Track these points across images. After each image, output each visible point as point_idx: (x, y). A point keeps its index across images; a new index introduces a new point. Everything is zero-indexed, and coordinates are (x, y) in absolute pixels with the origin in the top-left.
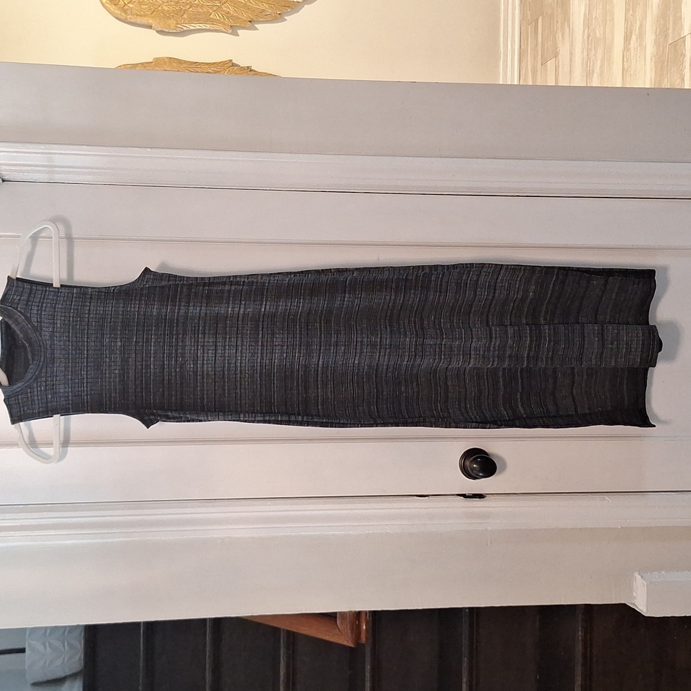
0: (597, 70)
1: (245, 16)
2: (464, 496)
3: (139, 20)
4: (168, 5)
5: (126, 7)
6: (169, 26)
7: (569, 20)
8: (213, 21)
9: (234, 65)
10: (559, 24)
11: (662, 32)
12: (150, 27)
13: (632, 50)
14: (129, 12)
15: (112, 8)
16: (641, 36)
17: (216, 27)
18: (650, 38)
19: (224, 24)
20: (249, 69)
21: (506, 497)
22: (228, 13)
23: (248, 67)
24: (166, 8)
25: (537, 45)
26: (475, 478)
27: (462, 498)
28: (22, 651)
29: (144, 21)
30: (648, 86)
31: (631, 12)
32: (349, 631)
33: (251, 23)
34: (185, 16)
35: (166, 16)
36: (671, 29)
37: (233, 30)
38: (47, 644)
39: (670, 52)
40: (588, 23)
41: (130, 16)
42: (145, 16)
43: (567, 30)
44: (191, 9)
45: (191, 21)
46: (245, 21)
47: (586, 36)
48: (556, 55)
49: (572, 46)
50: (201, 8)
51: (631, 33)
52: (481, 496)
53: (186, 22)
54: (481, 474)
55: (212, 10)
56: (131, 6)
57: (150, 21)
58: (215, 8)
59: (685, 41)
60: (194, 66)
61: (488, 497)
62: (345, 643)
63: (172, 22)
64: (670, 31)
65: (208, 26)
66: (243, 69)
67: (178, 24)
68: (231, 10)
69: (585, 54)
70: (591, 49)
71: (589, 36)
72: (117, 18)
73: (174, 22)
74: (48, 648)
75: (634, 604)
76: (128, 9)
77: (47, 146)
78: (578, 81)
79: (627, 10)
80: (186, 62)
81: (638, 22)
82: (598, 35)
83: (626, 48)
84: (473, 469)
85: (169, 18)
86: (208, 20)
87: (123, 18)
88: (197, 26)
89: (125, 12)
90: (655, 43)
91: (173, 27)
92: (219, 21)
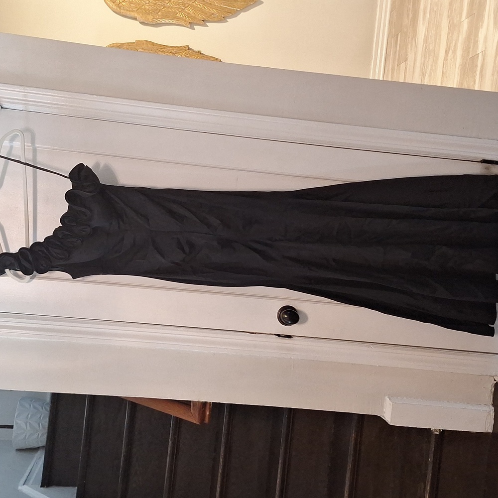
0: (428, 72)
1: (200, 17)
2: (279, 335)
3: (128, 14)
4: (149, 5)
5: (120, 5)
6: (148, 19)
7: (415, 37)
8: (178, 19)
9: (189, 49)
10: (410, 39)
11: (466, 50)
12: (135, 19)
13: (449, 60)
14: (122, 8)
15: (111, 4)
16: (455, 52)
17: (179, 23)
18: (459, 53)
19: (185, 21)
20: (200, 53)
21: (306, 339)
22: (189, 14)
23: (199, 51)
24: (147, 7)
25: (396, 52)
26: (286, 325)
27: (277, 336)
28: (12, 427)
29: (133, 14)
30: (455, 87)
31: (451, 35)
32: (197, 414)
33: (204, 22)
34: (160, 13)
35: (147, 12)
36: (471, 48)
37: (191, 25)
38: (28, 423)
39: (470, 64)
40: (426, 40)
41: (123, 11)
42: (133, 11)
43: (414, 43)
44: (164, 9)
45: (163, 17)
46: (200, 20)
47: (424, 49)
48: (406, 60)
49: (416, 54)
50: (171, 9)
51: (449, 49)
52: (289, 337)
53: (160, 17)
54: (290, 322)
55: (178, 10)
56: (124, 4)
57: (136, 15)
58: (180, 10)
59: (478, 57)
60: (162, 47)
61: (294, 338)
62: (194, 422)
63: (150, 18)
64: (471, 49)
65: (175, 22)
66: (195, 52)
67: (154, 18)
68: (191, 12)
69: (423, 60)
70: (426, 58)
71: (426, 48)
72: (114, 11)
73: (152, 17)
74: (29, 428)
75: (383, 416)
76: (121, 6)
77: (31, 88)
78: (417, 80)
79: (449, 33)
80: (157, 44)
81: (454, 42)
82: (431, 48)
83: (446, 59)
84: (284, 318)
85: (149, 14)
86: (175, 18)
87: (118, 12)
88: (167, 21)
89: (120, 7)
90: (462, 56)
91: (151, 21)
92: (182, 19)
